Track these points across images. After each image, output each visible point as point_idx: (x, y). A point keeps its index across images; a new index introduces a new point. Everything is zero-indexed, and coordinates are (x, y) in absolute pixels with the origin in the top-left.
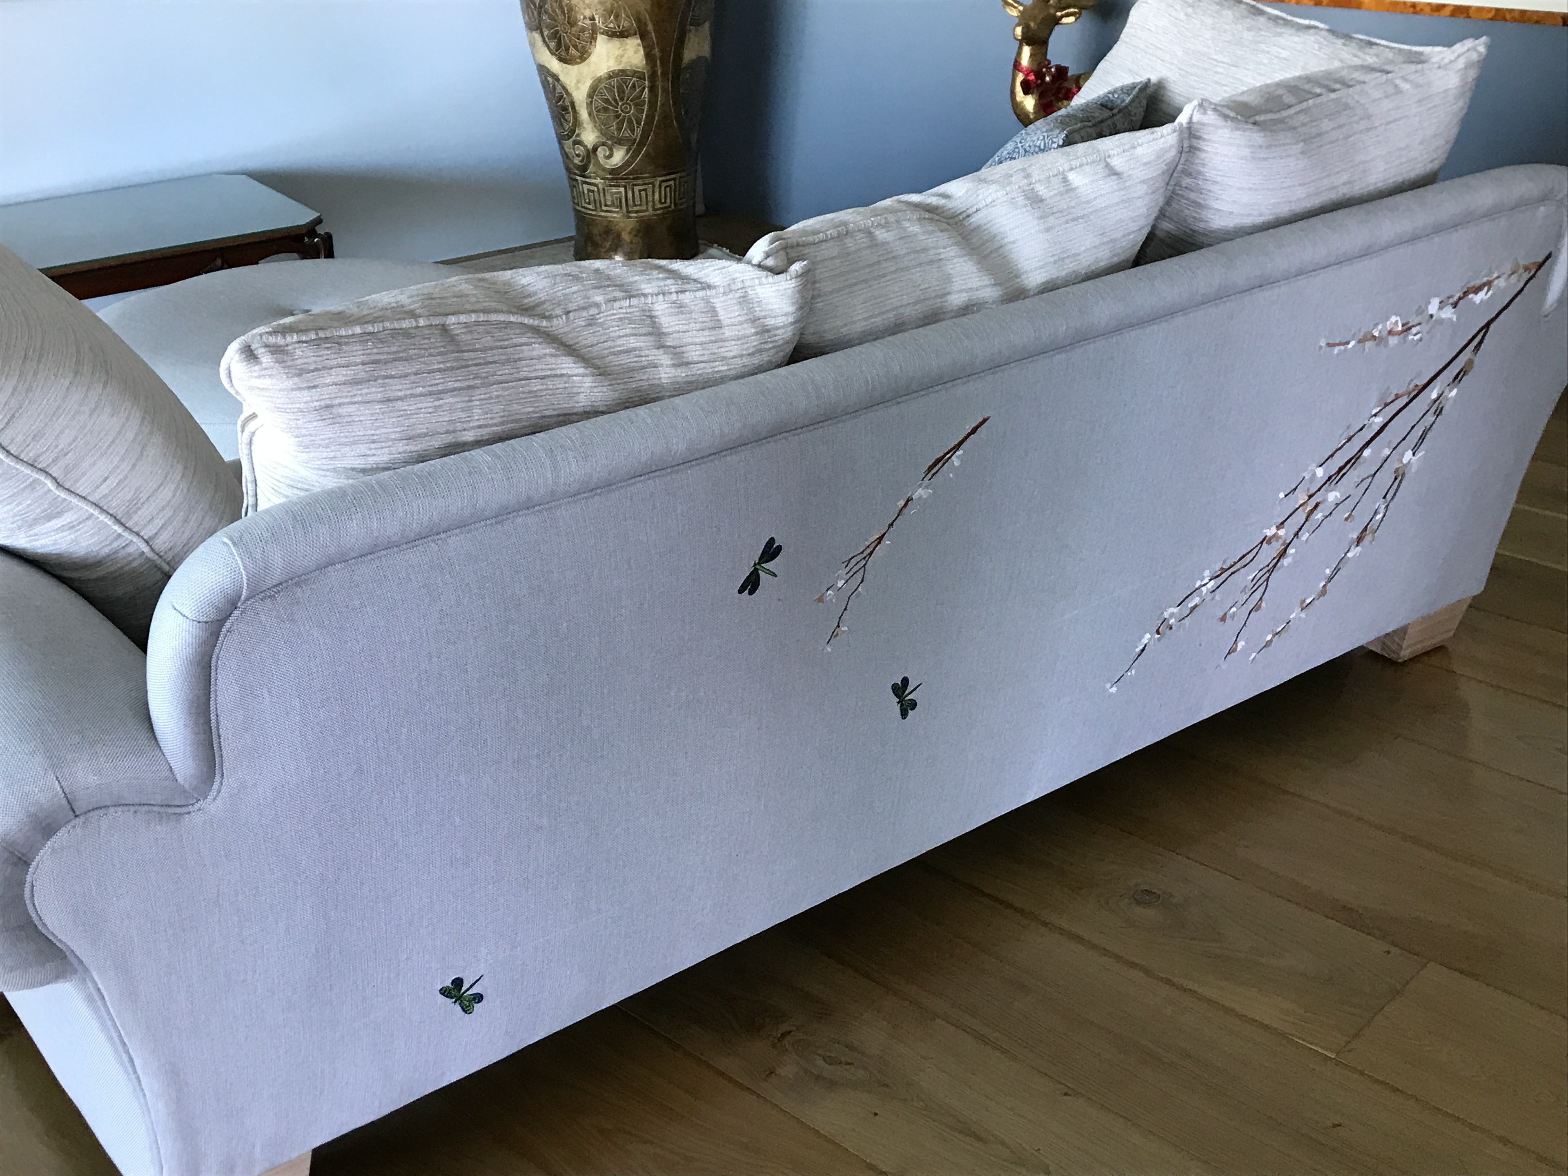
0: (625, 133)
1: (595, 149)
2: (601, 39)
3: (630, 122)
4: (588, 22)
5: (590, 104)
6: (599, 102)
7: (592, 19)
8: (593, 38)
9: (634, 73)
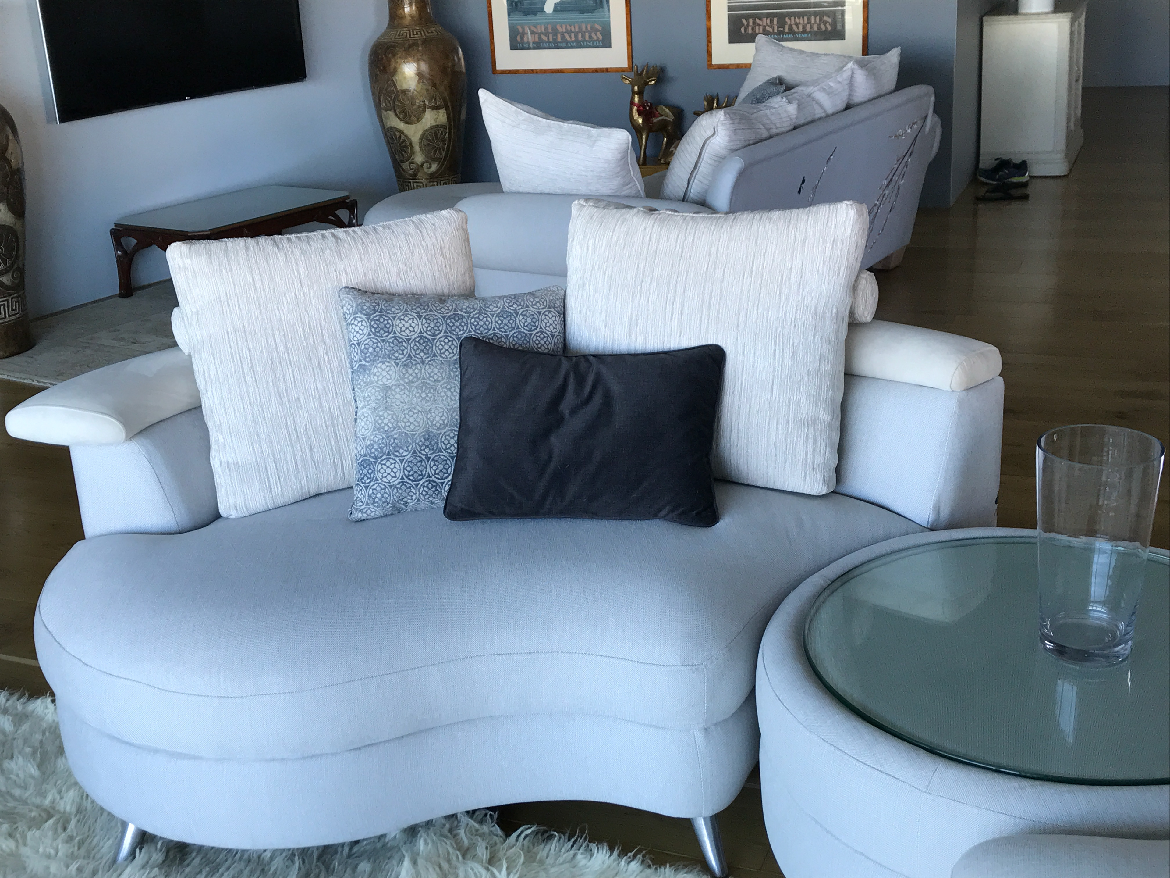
0: (437, 155)
1: (422, 165)
2: (428, 111)
3: (440, 149)
4: (422, 103)
5: (420, 143)
6: (425, 142)
7: (424, 101)
8: (424, 111)
9: (442, 126)
